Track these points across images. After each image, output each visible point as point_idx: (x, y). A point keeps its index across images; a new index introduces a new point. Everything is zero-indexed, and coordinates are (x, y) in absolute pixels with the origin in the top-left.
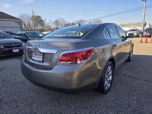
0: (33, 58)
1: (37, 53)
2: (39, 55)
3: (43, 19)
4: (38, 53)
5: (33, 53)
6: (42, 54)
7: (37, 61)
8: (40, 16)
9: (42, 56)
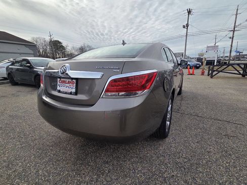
0: (58, 88)
1: (65, 80)
2: (69, 83)
3: (64, 44)
4: (67, 80)
5: (58, 79)
6: (75, 81)
7: (66, 93)
8: (60, 41)
9: (75, 85)
